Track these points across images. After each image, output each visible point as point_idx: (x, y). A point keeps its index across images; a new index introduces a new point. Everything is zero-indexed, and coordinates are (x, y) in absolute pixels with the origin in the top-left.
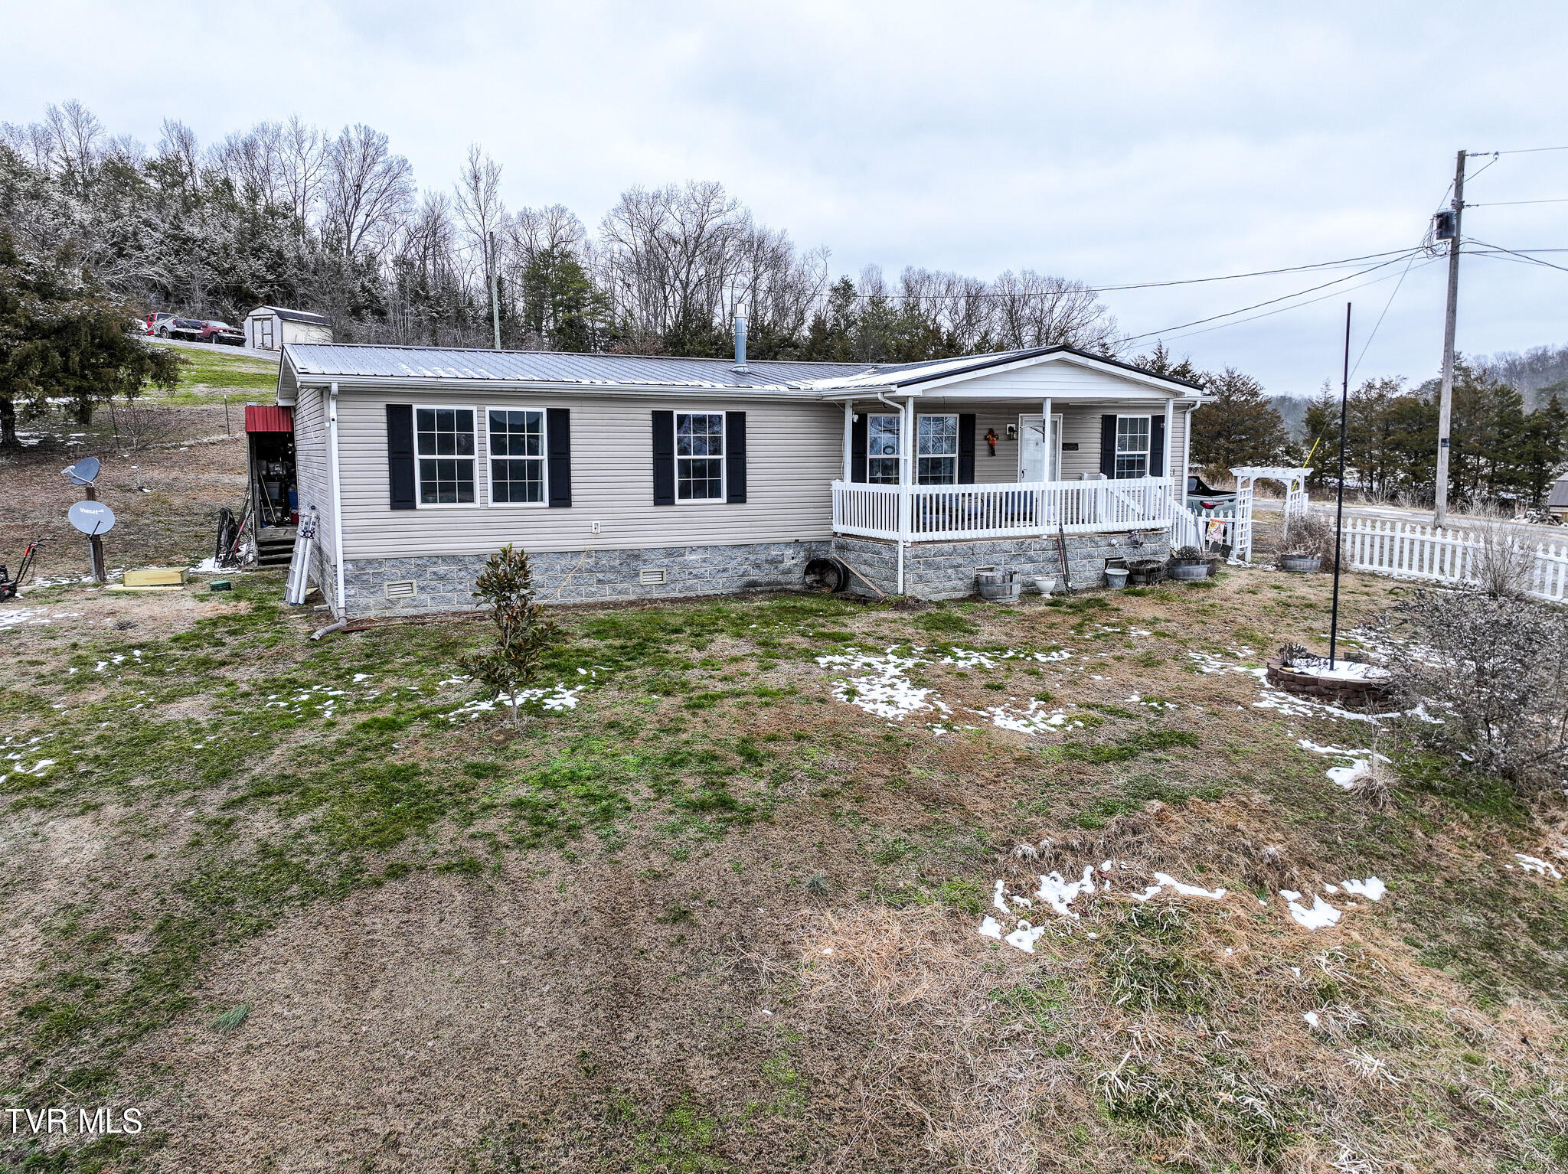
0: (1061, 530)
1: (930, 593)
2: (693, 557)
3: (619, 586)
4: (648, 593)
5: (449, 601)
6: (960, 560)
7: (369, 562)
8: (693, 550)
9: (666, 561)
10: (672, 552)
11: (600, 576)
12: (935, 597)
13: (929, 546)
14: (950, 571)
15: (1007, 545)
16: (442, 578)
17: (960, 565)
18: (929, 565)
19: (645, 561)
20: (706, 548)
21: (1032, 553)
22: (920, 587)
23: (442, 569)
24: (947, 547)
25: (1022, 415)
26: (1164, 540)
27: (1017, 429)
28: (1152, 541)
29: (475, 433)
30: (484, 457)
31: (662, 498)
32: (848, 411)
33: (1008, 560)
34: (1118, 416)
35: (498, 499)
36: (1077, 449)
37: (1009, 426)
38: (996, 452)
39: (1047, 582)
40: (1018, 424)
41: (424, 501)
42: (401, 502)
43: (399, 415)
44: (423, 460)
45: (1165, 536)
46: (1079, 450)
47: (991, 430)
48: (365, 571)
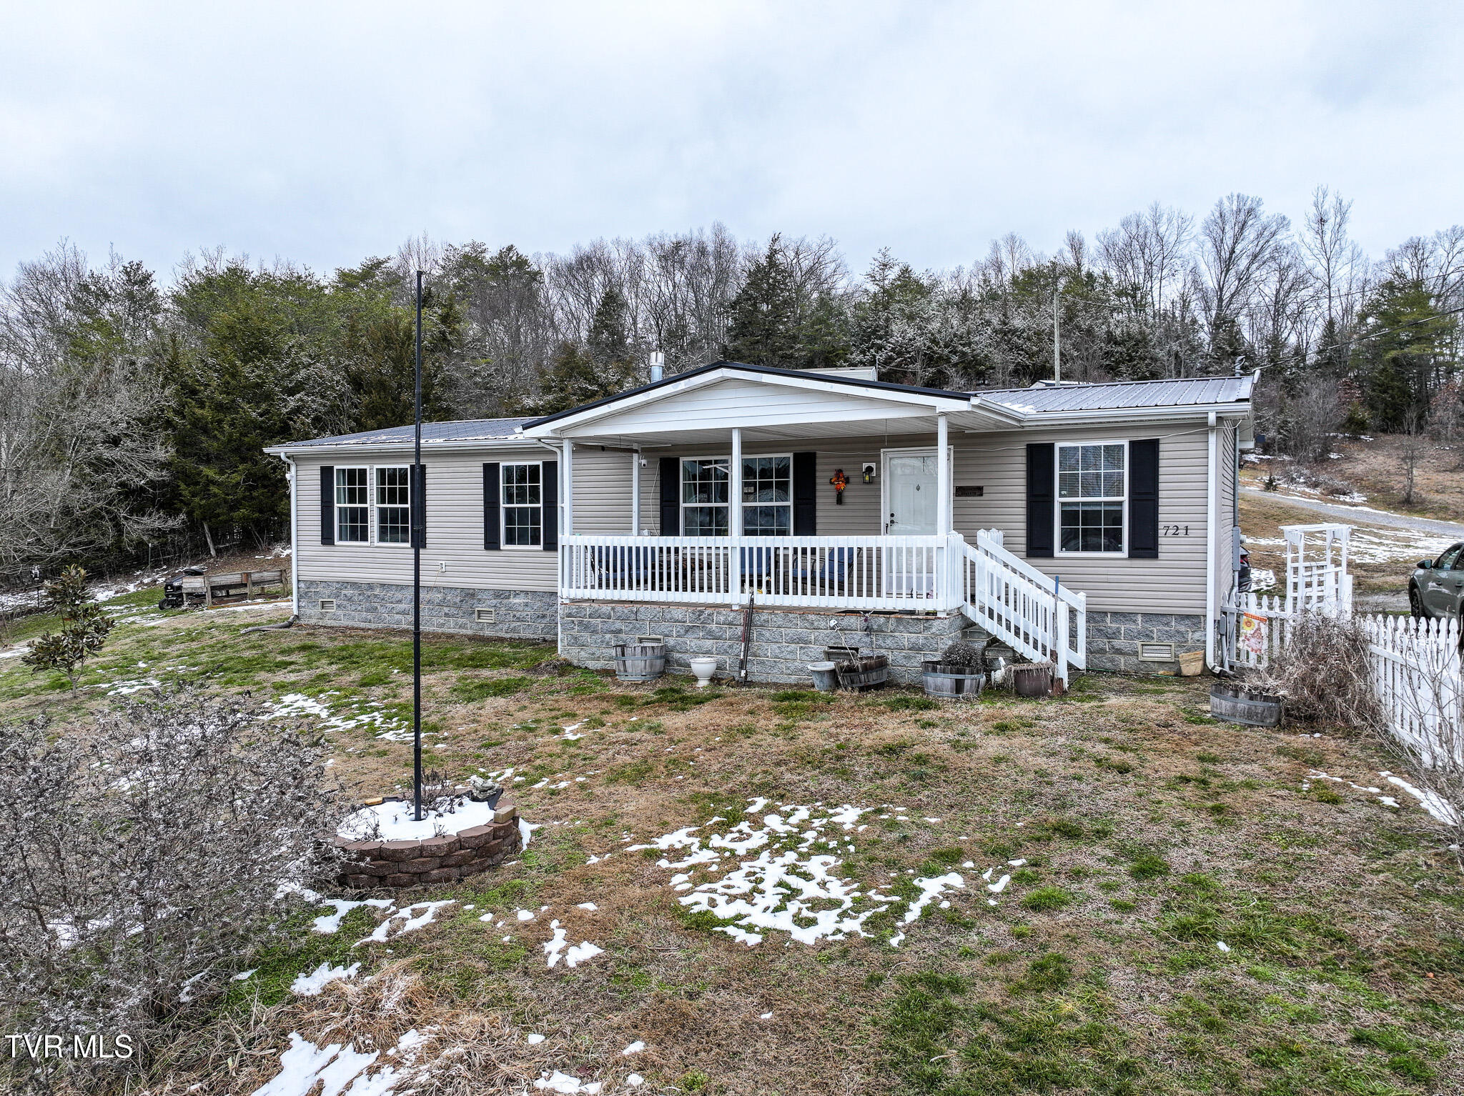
0: (752, 600)
1: (588, 659)
2: (517, 601)
3: (461, 621)
4: (481, 629)
5: (353, 618)
6: (618, 625)
7: (312, 582)
8: (517, 594)
9: (494, 601)
10: (499, 594)
11: (446, 610)
12: (592, 665)
13: (584, 605)
14: (608, 636)
15: (678, 613)
16: (350, 599)
17: (620, 631)
18: (586, 627)
19: (480, 600)
20: (527, 593)
21: (714, 626)
22: (575, 650)
23: (349, 592)
24: (606, 609)
25: (882, 450)
26: (934, 630)
27: (879, 469)
28: (911, 629)
29: (368, 486)
30: (373, 506)
31: (491, 543)
32: (635, 456)
33: (682, 632)
34: (1058, 445)
35: (382, 539)
36: (981, 495)
37: (865, 465)
38: (846, 500)
39: (702, 666)
40: (878, 463)
41: (341, 539)
42: (327, 539)
43: (326, 473)
44: (340, 508)
45: (936, 623)
46: (985, 497)
47: (840, 471)
48: (309, 589)
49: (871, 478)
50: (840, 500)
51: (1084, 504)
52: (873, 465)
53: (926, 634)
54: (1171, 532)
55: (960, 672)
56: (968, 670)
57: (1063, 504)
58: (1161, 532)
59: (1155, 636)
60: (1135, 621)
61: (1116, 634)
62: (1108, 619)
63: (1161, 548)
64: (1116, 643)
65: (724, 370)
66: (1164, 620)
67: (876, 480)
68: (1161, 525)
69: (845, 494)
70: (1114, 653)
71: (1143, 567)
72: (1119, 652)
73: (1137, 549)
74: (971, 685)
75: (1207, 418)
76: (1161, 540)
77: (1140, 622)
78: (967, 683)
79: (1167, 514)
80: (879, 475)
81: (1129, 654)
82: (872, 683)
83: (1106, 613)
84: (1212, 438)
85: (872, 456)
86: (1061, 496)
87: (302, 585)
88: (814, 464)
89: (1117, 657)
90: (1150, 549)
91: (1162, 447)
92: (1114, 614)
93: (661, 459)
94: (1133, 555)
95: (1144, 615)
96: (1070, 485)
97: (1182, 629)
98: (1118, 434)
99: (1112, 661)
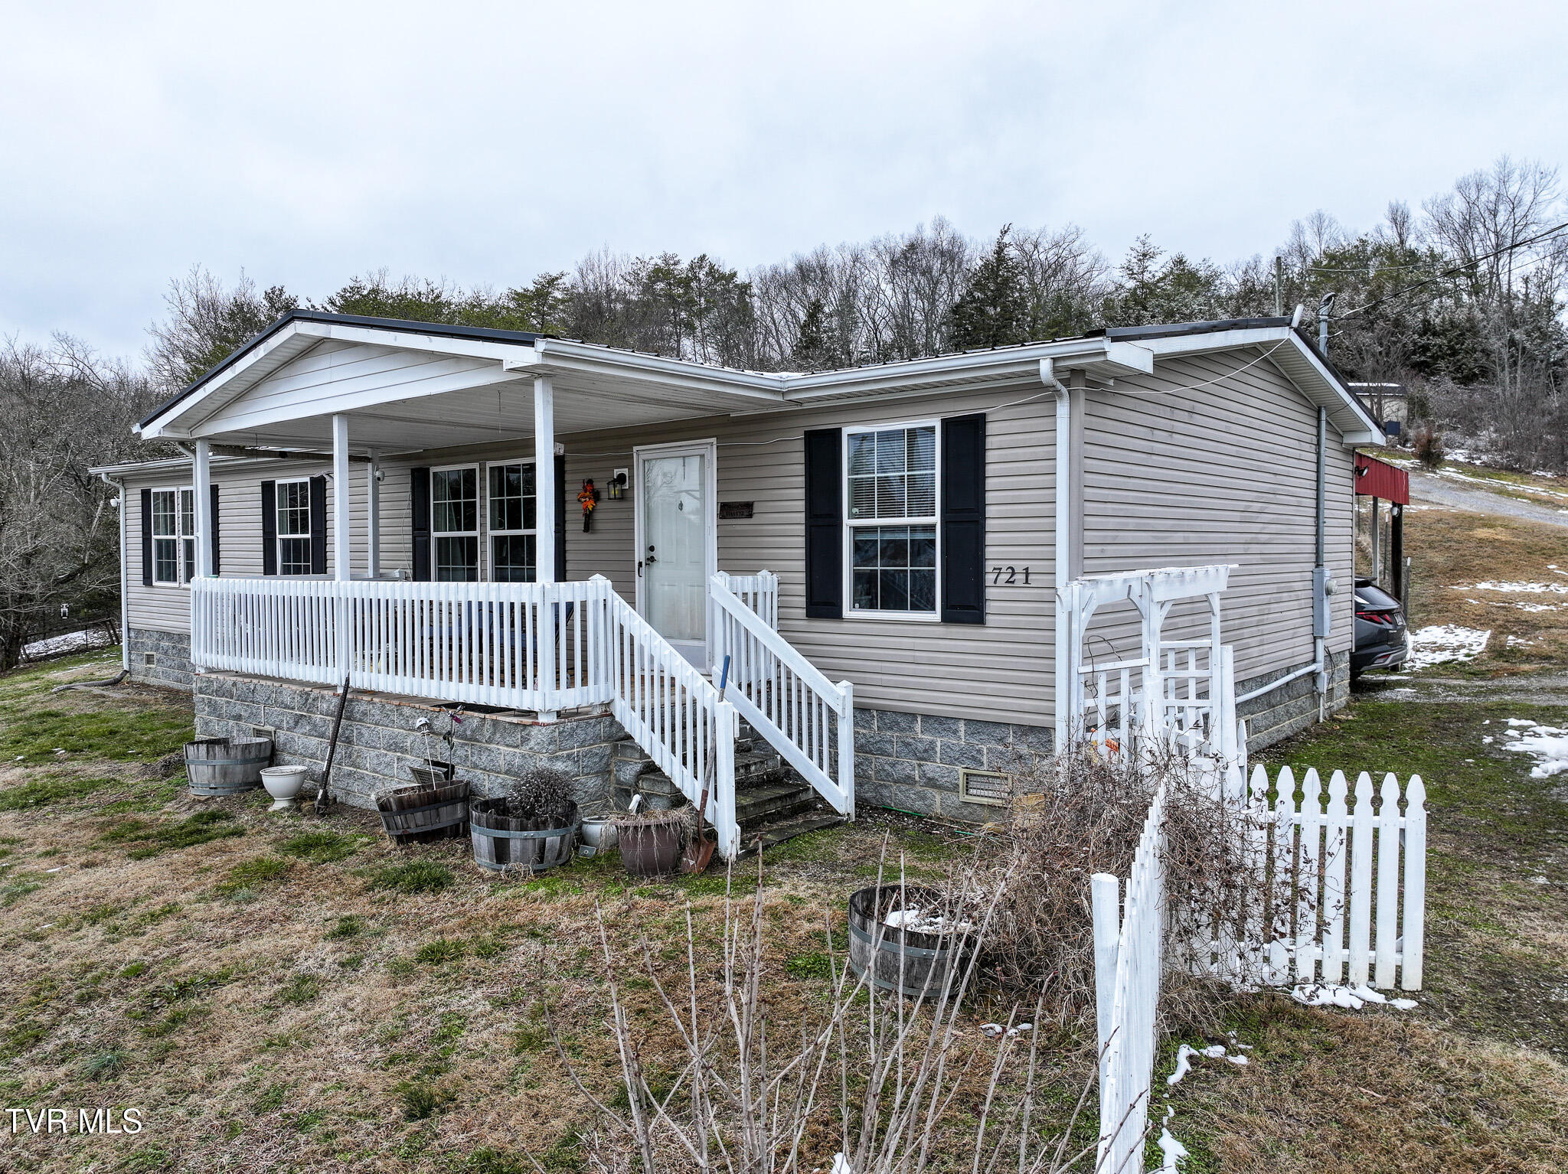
5: (169, 677)
6: (239, 707)
7: (138, 631)
14: (231, 723)
15: (287, 695)
16: (166, 653)
23: (165, 644)
24: (229, 683)
25: (635, 448)
26: (532, 743)
27: (631, 477)
28: (509, 740)
29: (175, 513)
30: (179, 537)
32: (370, 466)
33: (292, 722)
34: (846, 431)
35: (188, 579)
36: (750, 516)
37: (617, 472)
38: (599, 526)
40: (631, 468)
41: (160, 579)
42: (147, 581)
43: (146, 494)
44: (159, 542)
46: (755, 519)
47: (590, 482)
48: (137, 638)
49: (623, 492)
50: (589, 526)
51: (885, 529)
52: (626, 471)
53: (524, 750)
54: (1004, 577)
55: (501, 825)
56: (513, 822)
57: (857, 530)
58: (990, 578)
59: (985, 759)
60: (955, 732)
61: (927, 754)
62: (918, 727)
63: (991, 607)
64: (930, 768)
65: (297, 323)
66: (998, 732)
67: (628, 495)
68: (989, 566)
69: (598, 516)
70: (926, 785)
71: (963, 638)
72: (932, 783)
73: (954, 607)
74: (524, 850)
75: (1037, 373)
76: (990, 593)
77: (962, 734)
78: (515, 846)
79: (997, 550)
80: (632, 487)
81: (947, 789)
83: (914, 715)
84: (1062, 409)
85: (621, 458)
86: (852, 516)
87: (132, 634)
88: (564, 473)
89: (930, 791)
90: (973, 608)
91: (990, 428)
92: (926, 717)
93: (413, 471)
94: (947, 618)
95: (968, 721)
96: (863, 499)
97: (1024, 750)
98: (927, 409)
99: (923, 798)
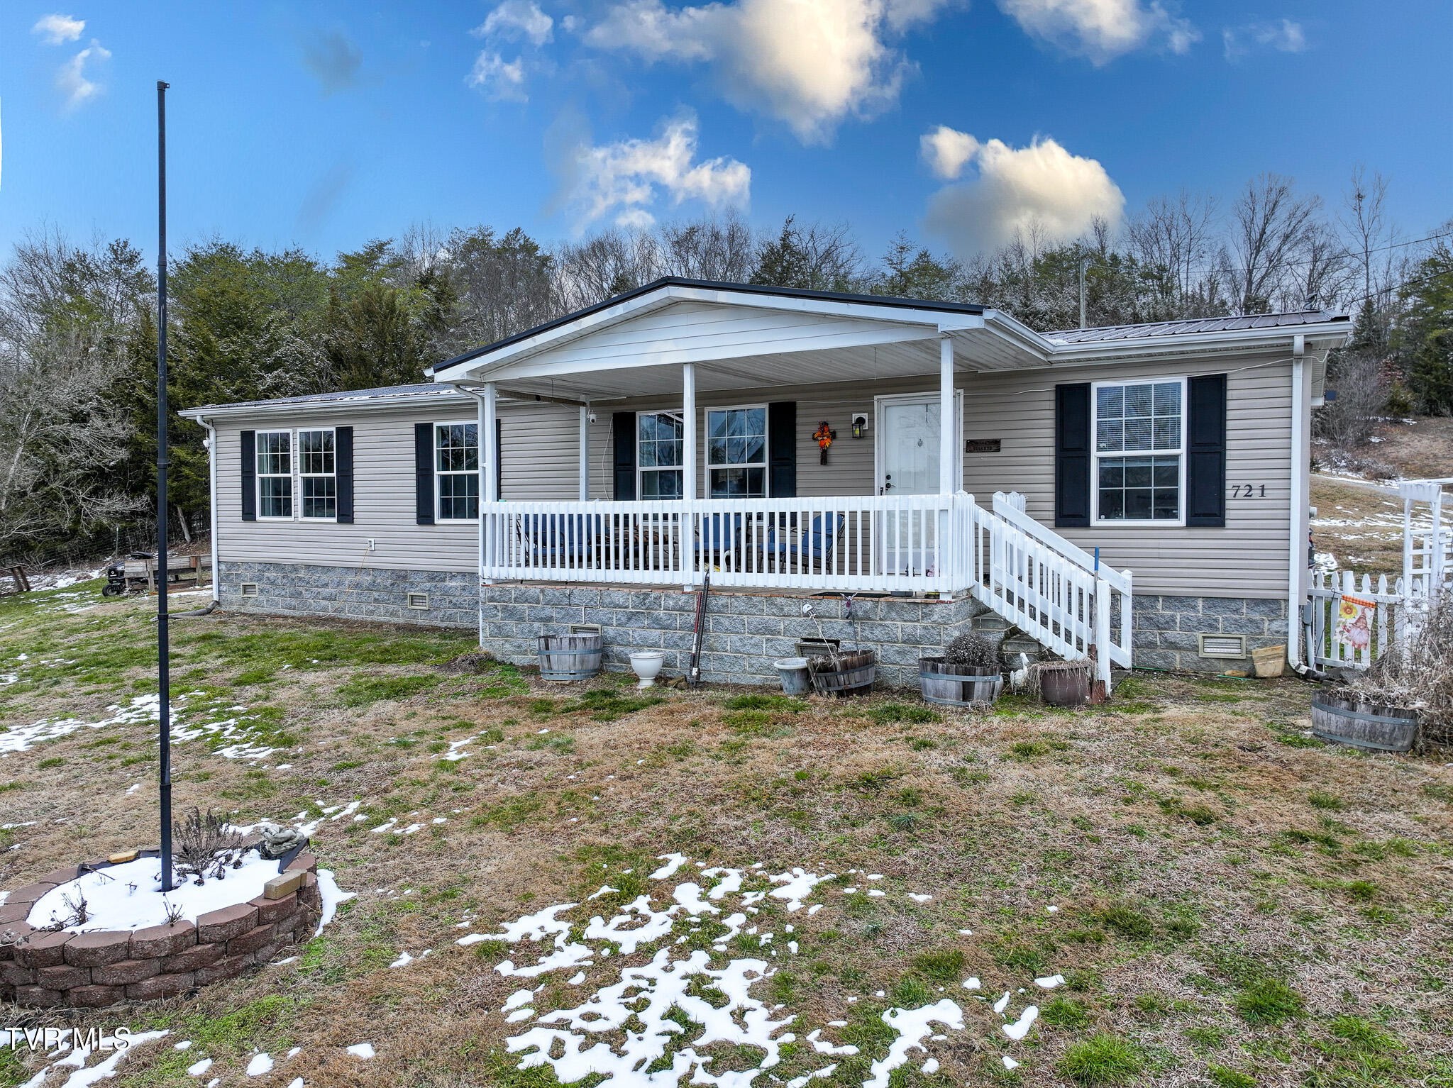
0: (707, 580)
1: (514, 653)
2: (453, 584)
3: (392, 607)
4: (414, 617)
5: (277, 605)
6: (549, 611)
7: (233, 564)
8: (453, 576)
9: (428, 585)
10: (434, 576)
11: (376, 594)
12: (518, 660)
13: (509, 586)
14: (536, 625)
15: (618, 596)
16: (273, 583)
17: (550, 619)
18: (510, 614)
19: (412, 583)
20: (464, 574)
21: (661, 613)
22: (498, 642)
23: (272, 574)
24: (534, 591)
25: (876, 397)
26: (935, 617)
27: (871, 420)
28: (906, 616)
29: (291, 453)
30: (297, 475)
31: (425, 517)
32: (583, 410)
33: (624, 619)
34: (1095, 386)
35: (307, 513)
36: (998, 450)
37: (855, 416)
38: (832, 459)
39: (645, 662)
40: (871, 413)
41: (263, 514)
42: (248, 515)
43: (247, 438)
44: (262, 479)
45: (938, 608)
46: (1003, 452)
47: (826, 424)
48: (231, 570)
49: (863, 434)
50: (824, 460)
51: (1129, 459)
52: (865, 416)
53: (926, 622)
54: (1242, 493)
55: (968, 672)
56: (979, 670)
57: (1102, 460)
58: (1229, 493)
59: (1220, 626)
60: (1194, 608)
61: (1170, 624)
62: (1160, 606)
63: (1229, 514)
64: (1170, 635)
65: (671, 288)
66: (1233, 605)
67: (869, 434)
68: (1229, 484)
69: (831, 452)
70: (1167, 648)
71: (1206, 537)
72: (1173, 646)
73: (1196, 515)
74: (984, 689)
75: (1292, 344)
76: (1229, 504)
77: (1200, 608)
78: (978, 687)
79: (1235, 473)
80: (872, 428)
81: (1187, 649)
82: (854, 686)
83: (1156, 597)
84: (1298, 372)
85: (865, 404)
86: (1099, 449)
87: (223, 567)
88: (794, 416)
89: (1170, 652)
90: (1215, 515)
91: (1230, 385)
92: (1167, 598)
93: (615, 415)
94: (1191, 524)
95: (1206, 599)
96: (1111, 437)
97: (1257, 617)
98: (1173, 369)
99: (1165, 657)
